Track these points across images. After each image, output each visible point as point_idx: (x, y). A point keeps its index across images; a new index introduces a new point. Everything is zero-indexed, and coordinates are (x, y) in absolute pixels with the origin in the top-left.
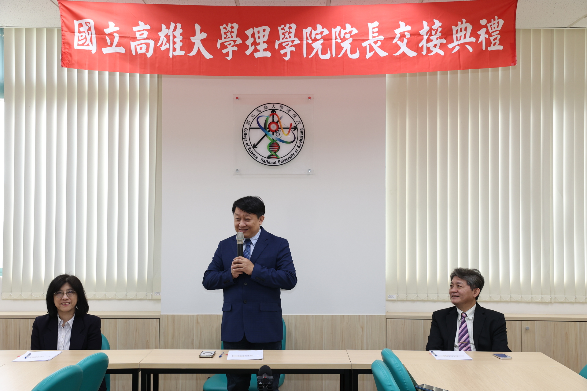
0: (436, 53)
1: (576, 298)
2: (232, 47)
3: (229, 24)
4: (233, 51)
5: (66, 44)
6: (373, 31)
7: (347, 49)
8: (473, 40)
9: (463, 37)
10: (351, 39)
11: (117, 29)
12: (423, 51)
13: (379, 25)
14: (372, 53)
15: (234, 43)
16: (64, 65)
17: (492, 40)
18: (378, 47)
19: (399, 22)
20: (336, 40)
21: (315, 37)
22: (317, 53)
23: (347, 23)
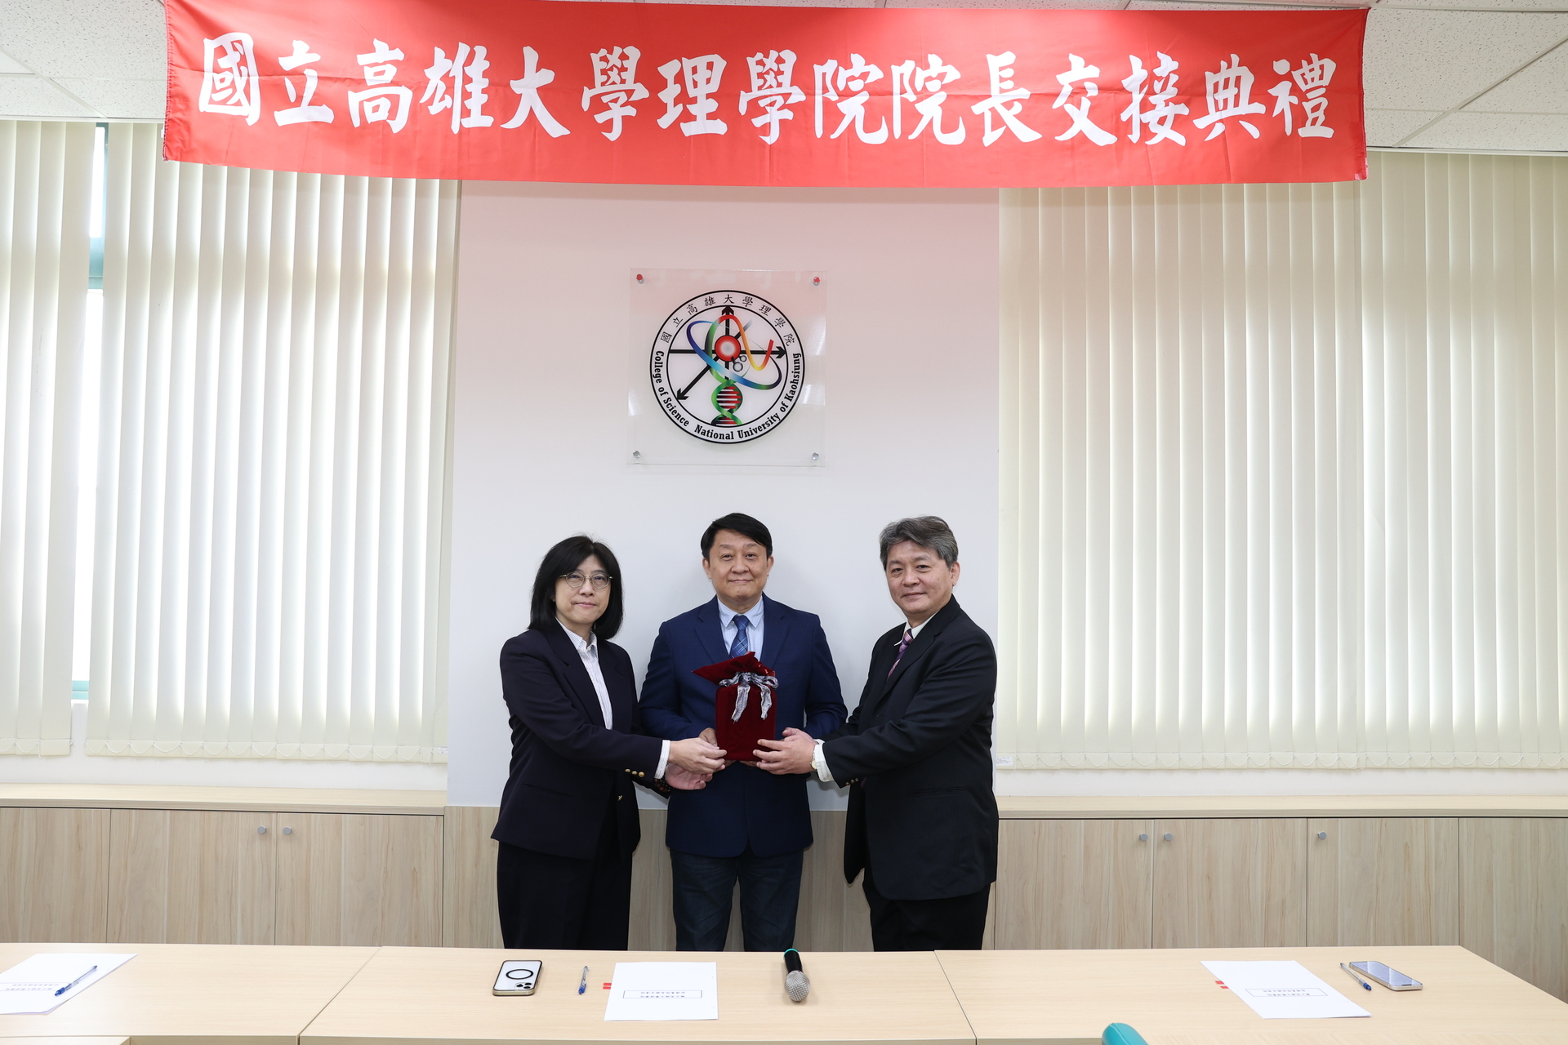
0: (1166, 139)
2: (622, 106)
3: (615, 47)
4: (624, 118)
5: (178, 99)
6: (1000, 76)
7: (932, 119)
8: (1259, 108)
9: (1231, 102)
10: (943, 95)
11: (316, 57)
12: (1131, 134)
13: (1015, 61)
14: (1000, 131)
15: (629, 99)
16: (171, 154)
17: (1308, 111)
18: (1016, 116)
19: (1068, 56)
20: (904, 96)
21: (847, 86)
22: (851, 127)
23: (931, 54)
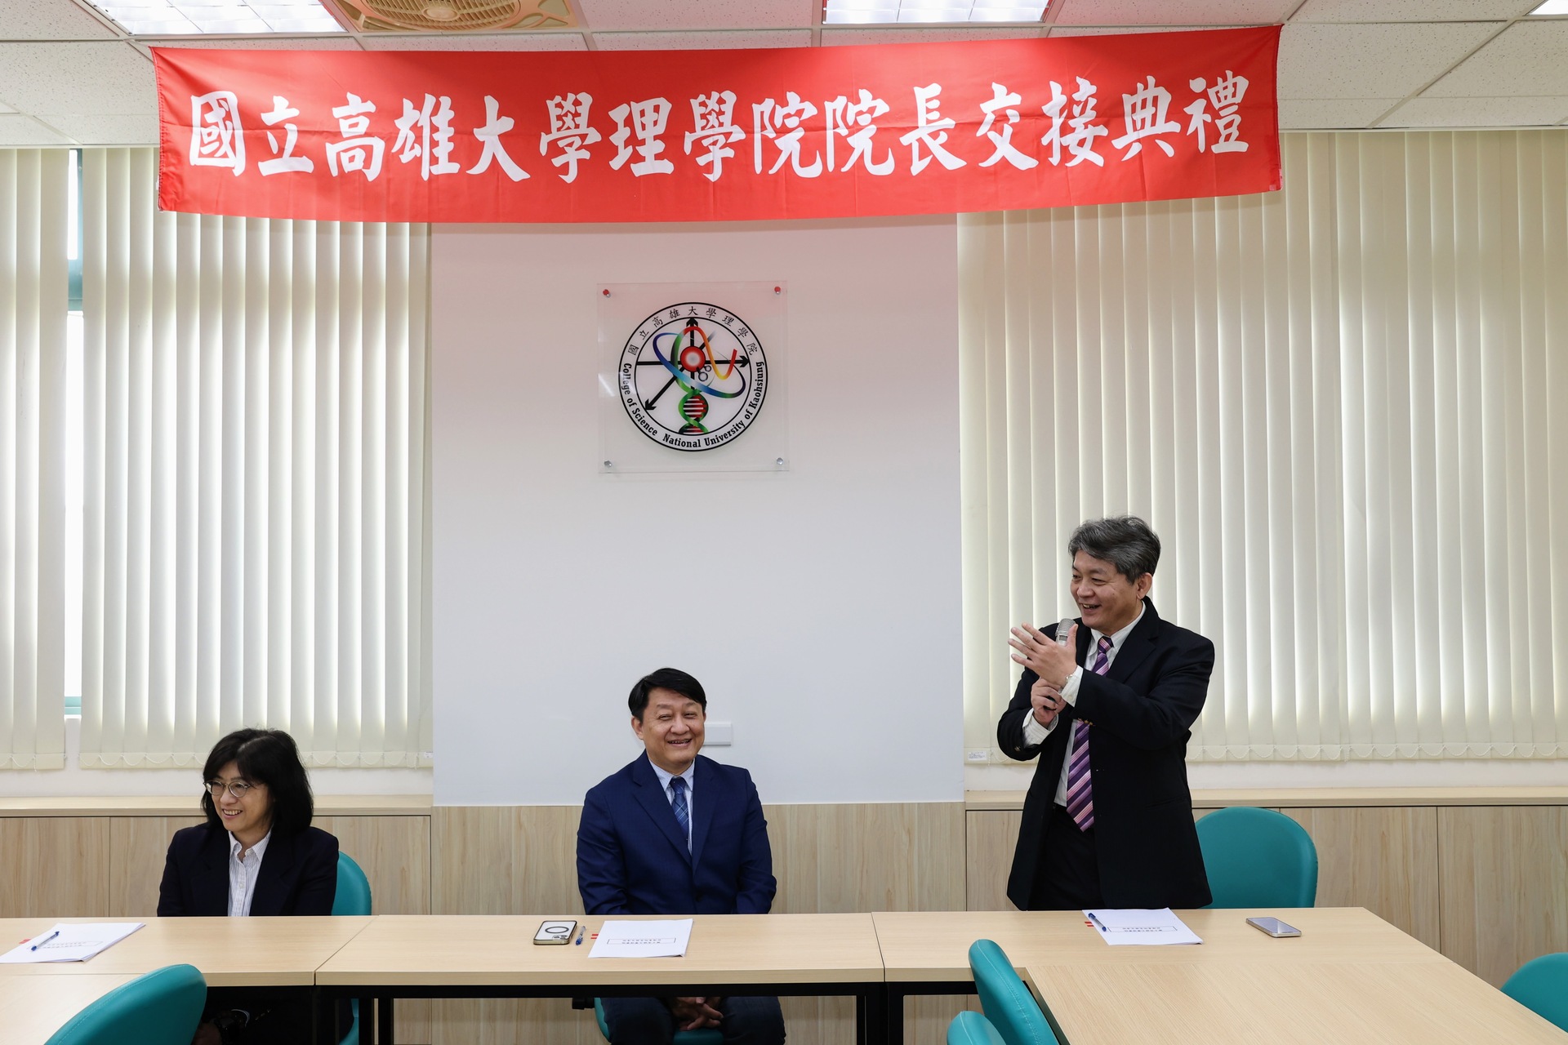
0: (1085, 160)
1: (1397, 750)
2: (577, 150)
3: (569, 94)
4: (580, 162)
5: (170, 154)
6: (927, 108)
7: (863, 152)
8: (1175, 127)
9: (1148, 122)
10: (873, 128)
11: (295, 112)
12: (1052, 157)
13: (941, 92)
14: (927, 160)
15: (583, 142)
16: (166, 205)
17: (1221, 128)
18: (942, 145)
19: (991, 85)
20: (837, 130)
21: (783, 123)
22: (788, 163)
23: (862, 89)
